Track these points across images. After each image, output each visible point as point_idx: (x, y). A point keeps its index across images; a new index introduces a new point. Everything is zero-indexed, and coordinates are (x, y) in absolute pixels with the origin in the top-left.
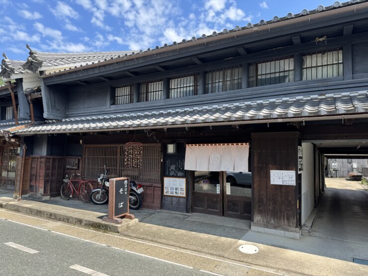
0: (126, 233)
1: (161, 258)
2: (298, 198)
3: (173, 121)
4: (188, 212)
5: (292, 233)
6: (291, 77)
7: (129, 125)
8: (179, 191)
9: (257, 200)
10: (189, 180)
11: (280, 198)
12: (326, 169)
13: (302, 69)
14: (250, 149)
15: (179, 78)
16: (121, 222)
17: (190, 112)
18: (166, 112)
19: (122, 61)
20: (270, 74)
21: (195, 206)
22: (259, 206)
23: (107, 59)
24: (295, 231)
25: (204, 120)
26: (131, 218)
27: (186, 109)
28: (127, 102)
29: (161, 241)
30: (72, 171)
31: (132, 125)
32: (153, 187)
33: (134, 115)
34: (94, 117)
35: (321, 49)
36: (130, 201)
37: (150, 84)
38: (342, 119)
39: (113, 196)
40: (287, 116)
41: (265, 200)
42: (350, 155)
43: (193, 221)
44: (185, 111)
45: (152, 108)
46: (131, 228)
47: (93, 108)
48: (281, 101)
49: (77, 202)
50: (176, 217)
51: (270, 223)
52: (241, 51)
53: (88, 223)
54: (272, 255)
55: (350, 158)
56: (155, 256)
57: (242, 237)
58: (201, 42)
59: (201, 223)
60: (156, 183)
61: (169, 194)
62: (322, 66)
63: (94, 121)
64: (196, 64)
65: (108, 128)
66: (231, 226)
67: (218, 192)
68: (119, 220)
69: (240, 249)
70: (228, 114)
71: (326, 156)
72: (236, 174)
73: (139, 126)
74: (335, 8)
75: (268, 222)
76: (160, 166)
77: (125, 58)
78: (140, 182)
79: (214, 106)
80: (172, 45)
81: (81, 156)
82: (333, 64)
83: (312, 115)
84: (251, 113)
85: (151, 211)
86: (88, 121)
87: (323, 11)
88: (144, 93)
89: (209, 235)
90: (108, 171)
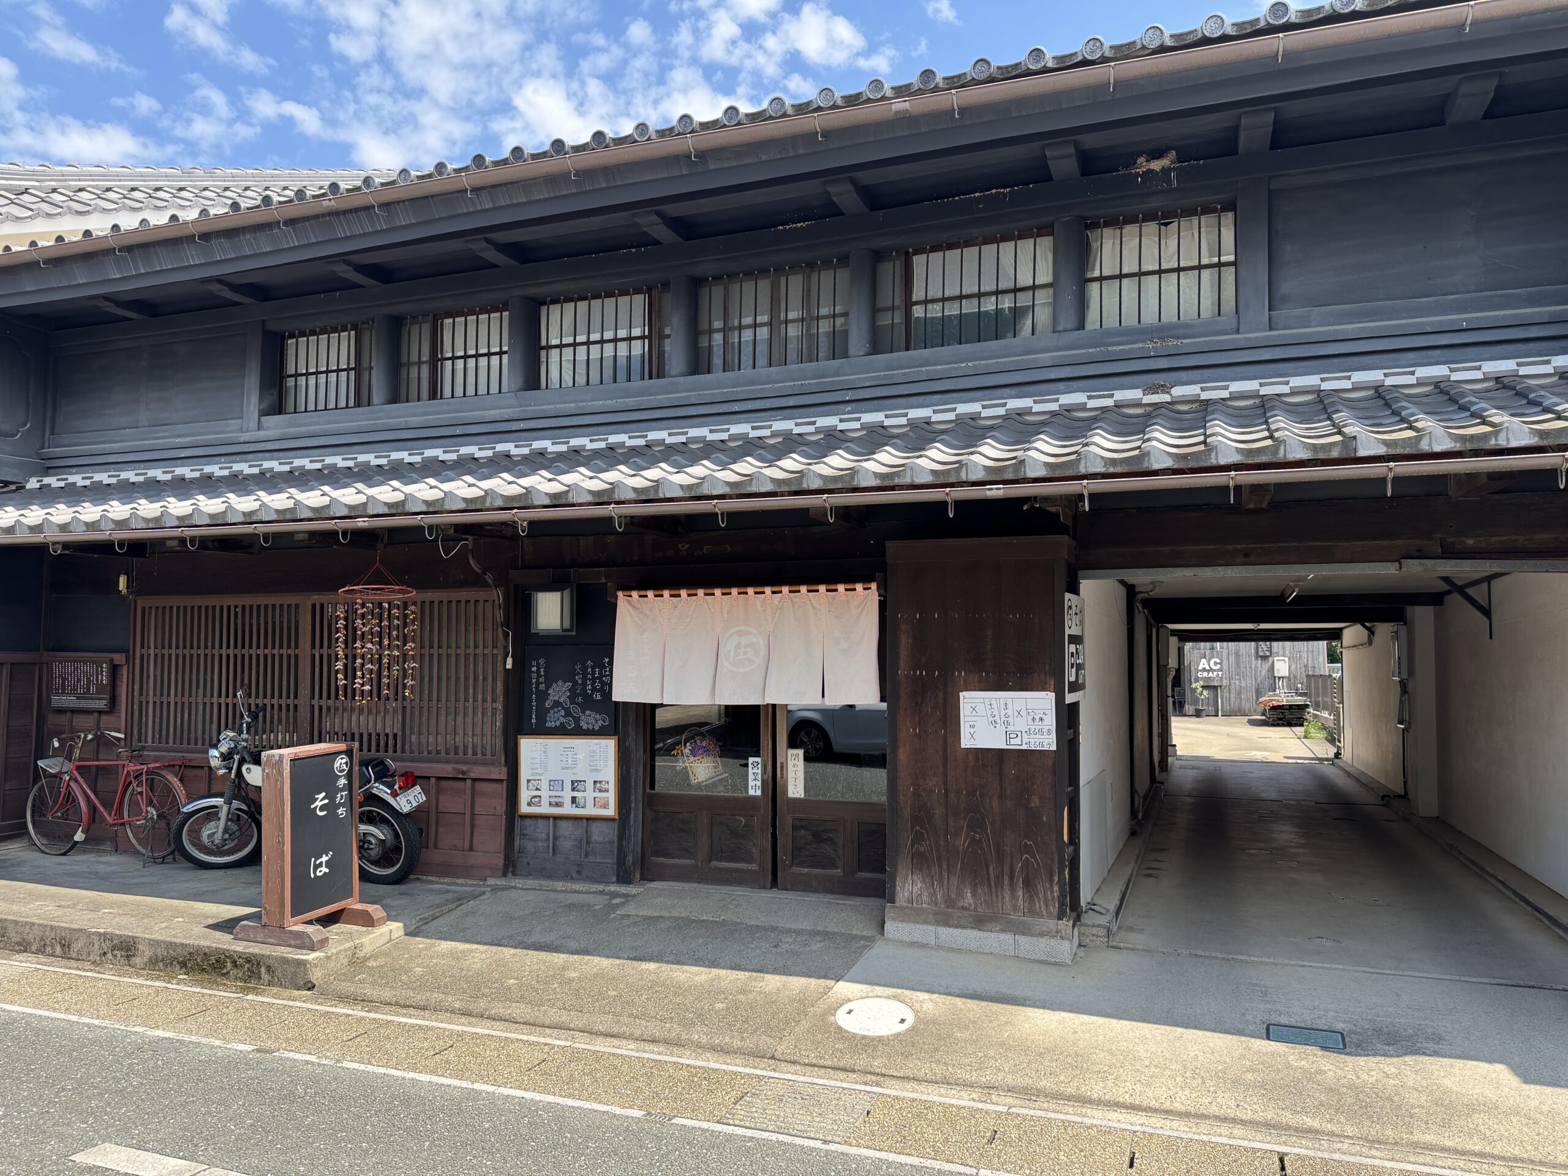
0: (348, 987)
1: (505, 1085)
2: (1066, 800)
3: (554, 488)
4: (624, 879)
5: (1043, 941)
6: (1043, 315)
7: (351, 508)
8: (588, 794)
9: (907, 813)
10: (630, 742)
11: (995, 803)
12: (1177, 681)
13: (1084, 282)
14: (883, 606)
15: (583, 298)
16: (324, 942)
17: (633, 449)
18: (526, 451)
19: (316, 217)
20: (961, 297)
21: (656, 854)
22: (918, 838)
23: (244, 204)
24: (1057, 934)
25: (690, 487)
26: (368, 921)
27: (613, 439)
28: (342, 403)
29: (506, 1013)
30: (80, 721)
31: (364, 505)
32: (469, 782)
33: (375, 462)
34: (186, 472)
35: (1155, 203)
36: (361, 848)
37: (448, 321)
38: (1227, 487)
39: (281, 828)
40: (1021, 475)
41: (938, 811)
42: (1263, 626)
43: (649, 918)
44: (611, 448)
45: (459, 431)
46: (371, 963)
47: (180, 429)
48: (1001, 411)
49: (108, 862)
50: (572, 907)
51: (961, 904)
52: (844, 196)
53: (161, 952)
54: (966, 1035)
55: (1265, 640)
56: (481, 1078)
57: (849, 968)
58: (672, 146)
59: (682, 925)
60: (484, 763)
61: (544, 809)
62: (1160, 272)
63: (181, 488)
64: (656, 243)
65: (249, 518)
66: (806, 925)
67: (755, 788)
68: (314, 931)
69: (842, 1019)
70: (792, 463)
71: (1174, 633)
72: (829, 713)
73: (396, 509)
74: (1206, 41)
75: (950, 903)
76: (500, 685)
77: (327, 204)
78: (412, 760)
79: (737, 429)
80: (544, 154)
81: (126, 651)
82: (1200, 267)
83: (1119, 470)
84: (886, 458)
85: (462, 886)
86: (153, 490)
87: (1163, 49)
88: (420, 363)
89: (715, 972)
90: (255, 718)
